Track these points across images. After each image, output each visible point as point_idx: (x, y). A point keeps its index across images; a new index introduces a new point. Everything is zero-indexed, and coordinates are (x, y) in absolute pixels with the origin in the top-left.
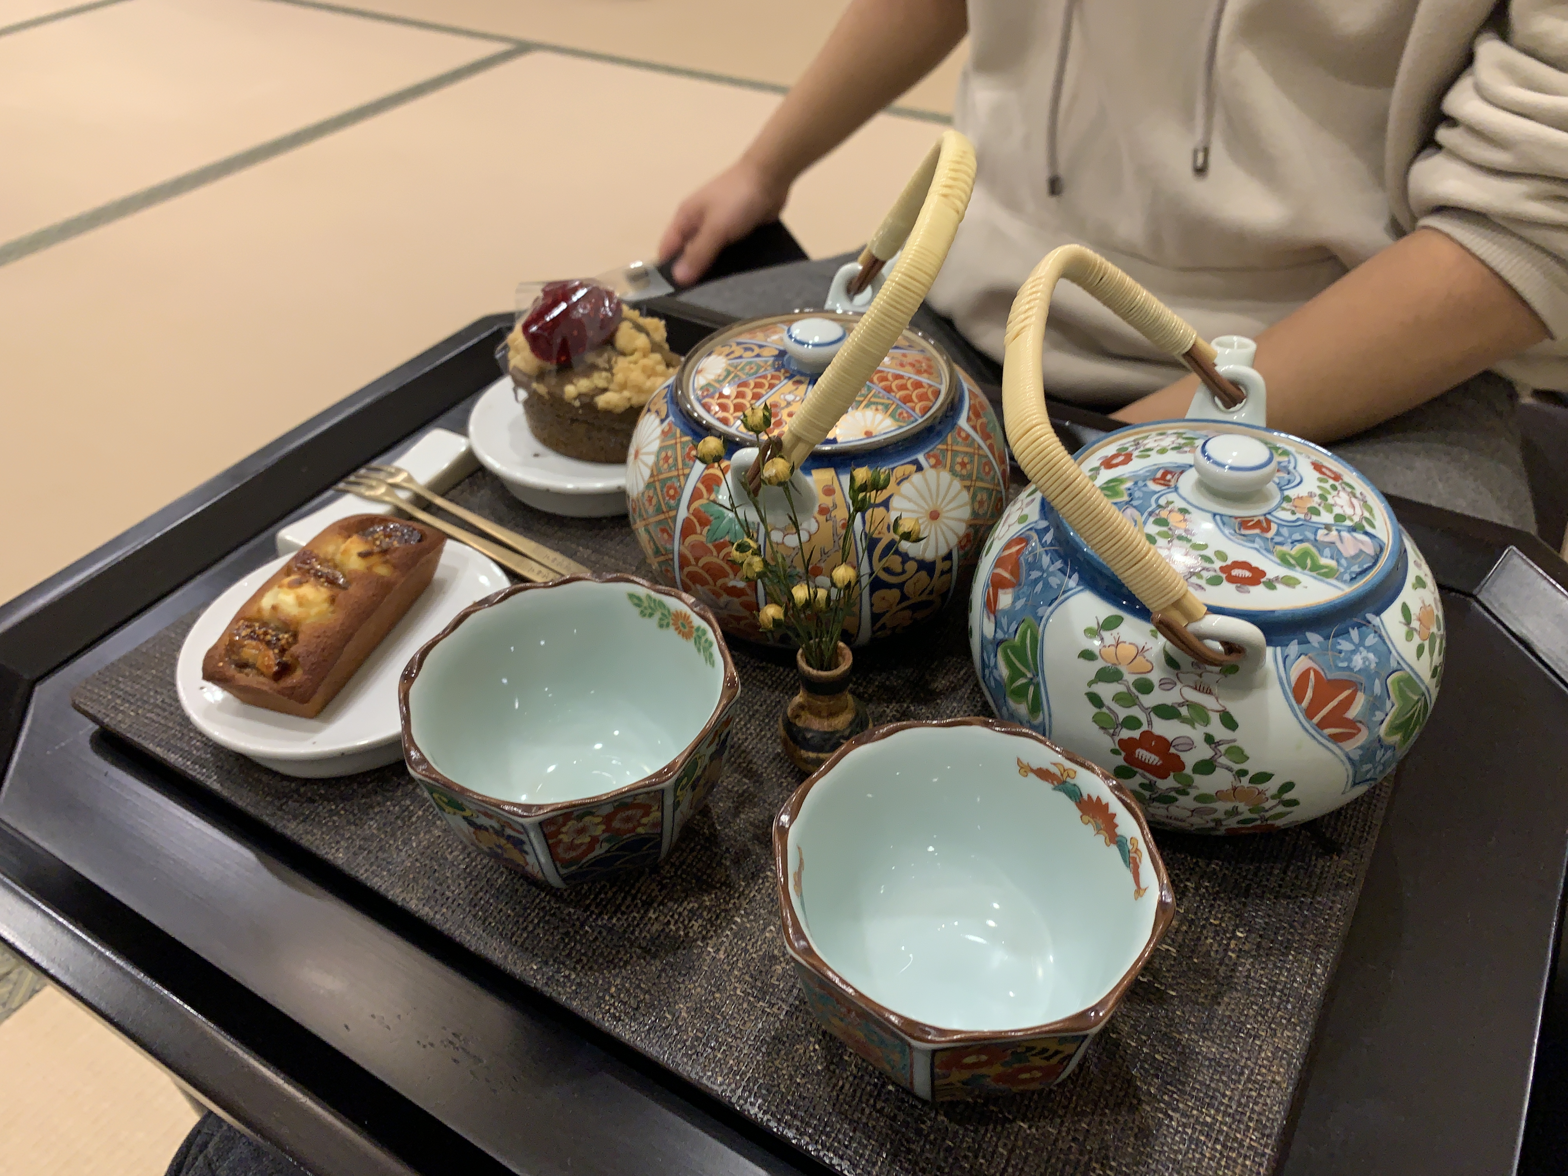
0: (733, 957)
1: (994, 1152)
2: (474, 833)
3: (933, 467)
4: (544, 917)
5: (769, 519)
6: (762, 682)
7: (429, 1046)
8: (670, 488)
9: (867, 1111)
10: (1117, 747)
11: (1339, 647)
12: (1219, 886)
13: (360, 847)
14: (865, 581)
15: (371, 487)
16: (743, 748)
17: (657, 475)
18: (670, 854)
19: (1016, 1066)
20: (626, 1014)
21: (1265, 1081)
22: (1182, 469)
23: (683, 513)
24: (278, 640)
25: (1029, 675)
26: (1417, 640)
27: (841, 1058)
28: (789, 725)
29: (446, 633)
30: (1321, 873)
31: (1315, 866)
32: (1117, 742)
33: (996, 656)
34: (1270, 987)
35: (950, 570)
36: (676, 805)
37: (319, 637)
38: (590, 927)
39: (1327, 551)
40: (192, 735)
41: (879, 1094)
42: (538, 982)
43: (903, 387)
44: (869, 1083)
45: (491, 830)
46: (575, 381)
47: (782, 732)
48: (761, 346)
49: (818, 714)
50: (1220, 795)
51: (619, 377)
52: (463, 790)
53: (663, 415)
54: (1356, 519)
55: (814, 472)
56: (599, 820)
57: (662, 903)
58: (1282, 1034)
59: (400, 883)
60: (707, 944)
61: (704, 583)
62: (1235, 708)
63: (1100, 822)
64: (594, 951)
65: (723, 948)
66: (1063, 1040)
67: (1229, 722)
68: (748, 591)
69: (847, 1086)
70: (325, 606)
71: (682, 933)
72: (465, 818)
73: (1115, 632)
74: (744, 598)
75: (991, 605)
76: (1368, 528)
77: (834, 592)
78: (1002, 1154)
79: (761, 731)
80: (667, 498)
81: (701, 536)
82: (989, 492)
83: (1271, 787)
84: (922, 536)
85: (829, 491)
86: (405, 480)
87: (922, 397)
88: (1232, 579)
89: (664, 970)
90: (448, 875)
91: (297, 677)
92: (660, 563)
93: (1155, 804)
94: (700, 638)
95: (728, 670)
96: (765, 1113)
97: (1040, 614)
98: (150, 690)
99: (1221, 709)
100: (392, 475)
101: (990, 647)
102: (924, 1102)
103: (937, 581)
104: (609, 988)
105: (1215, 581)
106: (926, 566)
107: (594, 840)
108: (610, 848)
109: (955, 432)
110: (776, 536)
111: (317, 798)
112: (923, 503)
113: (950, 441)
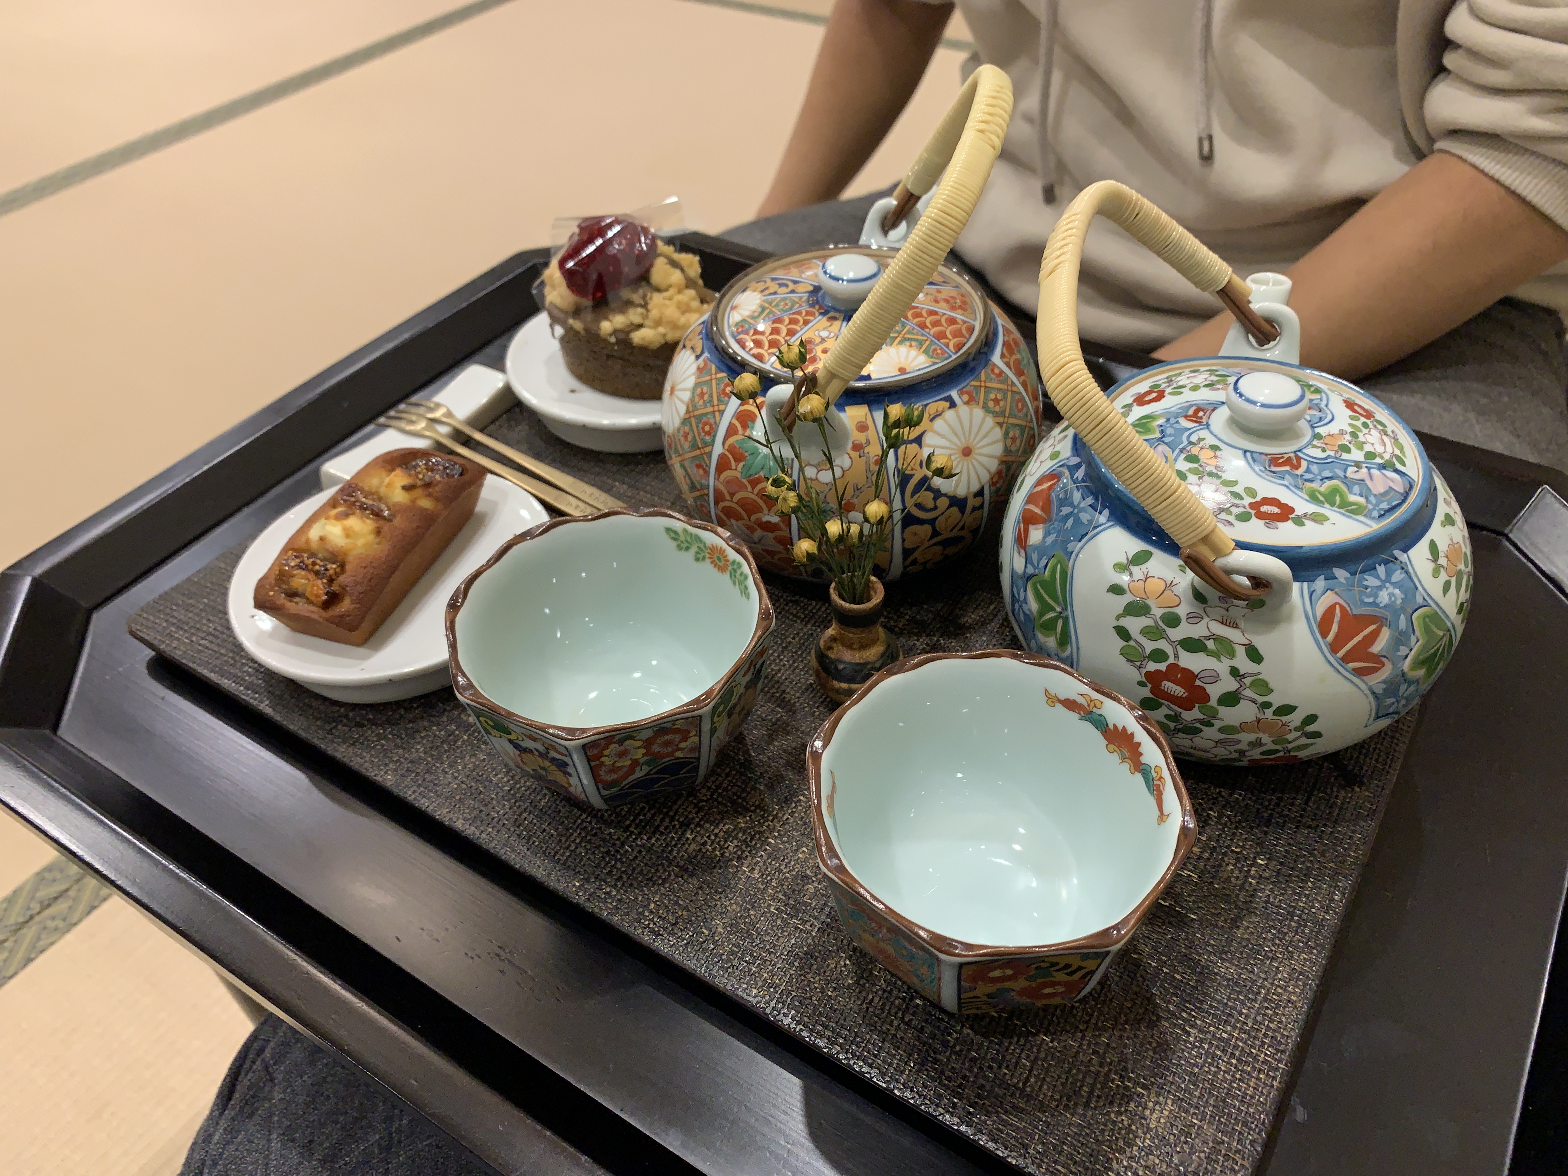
0: (767, 876)
1: (1017, 1063)
2: (519, 755)
3: (967, 403)
4: (586, 836)
5: (804, 455)
6: (795, 616)
7: (476, 958)
8: (706, 424)
9: (896, 1023)
10: (1144, 679)
11: (1365, 583)
12: (1242, 814)
13: (408, 770)
14: (898, 514)
15: (412, 422)
16: (776, 678)
17: (693, 411)
18: (706, 779)
19: (1039, 981)
20: (665, 929)
21: (1280, 1001)
22: (1214, 406)
23: (718, 449)
24: (327, 570)
25: (1058, 609)
26: (1443, 577)
27: (871, 973)
28: (822, 657)
29: (491, 563)
30: (1342, 804)
31: (1337, 797)
32: (1143, 675)
33: (1025, 591)
34: (1288, 912)
35: (981, 507)
36: (713, 731)
37: (365, 568)
38: (630, 846)
39: (1356, 489)
40: (245, 661)
41: (907, 1008)
42: (580, 898)
43: (936, 324)
44: (897, 998)
45: (536, 753)
46: (611, 317)
47: (814, 663)
48: (795, 282)
49: (850, 647)
50: (1243, 727)
51: (654, 313)
52: (510, 714)
53: (699, 351)
54: (1387, 456)
55: (847, 408)
56: (640, 743)
57: (698, 825)
58: (1299, 957)
59: (447, 804)
60: (742, 864)
61: (739, 518)
62: (1261, 642)
63: (1125, 751)
64: (634, 869)
65: (758, 868)
66: (1085, 957)
67: (1254, 655)
68: (782, 526)
69: (877, 999)
70: (371, 537)
71: (718, 853)
72: (510, 741)
73: (1144, 567)
74: (778, 533)
75: (1021, 540)
76: (1399, 466)
77: (867, 527)
78: (1024, 1065)
79: (794, 662)
80: (703, 434)
81: (736, 471)
82: (1022, 428)
83: (1295, 719)
84: (954, 472)
85: (862, 428)
86: (444, 415)
87: (957, 334)
88: (1260, 516)
89: (701, 888)
90: (493, 796)
91: (346, 605)
92: (695, 499)
93: (1180, 735)
94: (735, 571)
95: (763, 603)
96: (798, 1023)
97: (1070, 550)
98: (202, 618)
99: (1247, 642)
100: (431, 410)
101: (1020, 583)
102: (951, 1015)
103: (969, 518)
104: (649, 904)
105: (1244, 518)
106: (958, 503)
107: (635, 763)
108: (651, 770)
109: (988, 369)
110: (810, 472)
111: (366, 722)
112: (955, 440)
113: (983, 378)
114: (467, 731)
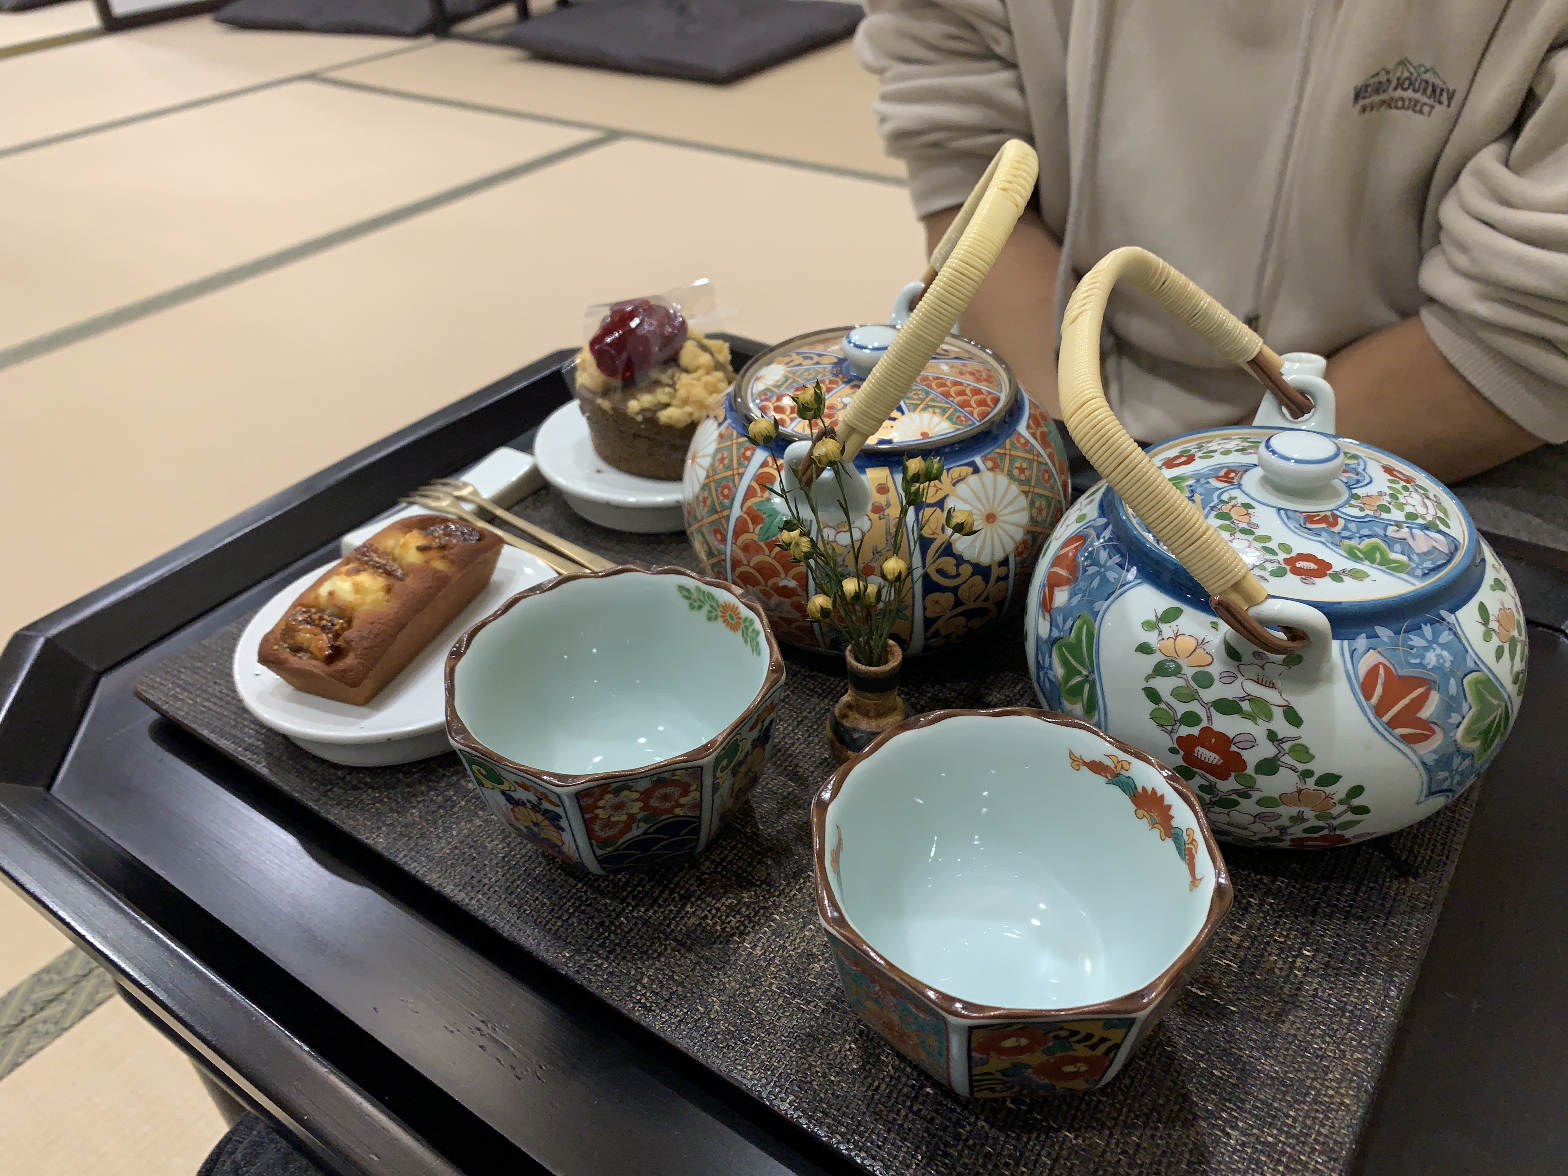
0: (771, 953)
1: (1036, 1161)
2: (512, 810)
3: (991, 469)
4: (580, 906)
5: (822, 514)
6: (812, 690)
7: (456, 1032)
8: (725, 488)
9: (903, 1113)
10: (1176, 746)
11: (1411, 643)
12: (1285, 902)
13: (401, 834)
14: (918, 573)
15: (437, 499)
16: (789, 752)
17: (713, 476)
18: (708, 848)
20: (658, 1005)
21: (1332, 1104)
22: (1247, 468)
23: (736, 512)
24: (333, 625)
25: (1085, 673)
26: (1495, 641)
27: (878, 1057)
28: (837, 727)
29: (496, 616)
30: (1396, 894)
31: (1389, 888)
32: (1175, 739)
33: (1050, 656)
34: (1339, 1008)
35: (1006, 577)
36: (716, 788)
37: (372, 623)
38: (627, 918)
39: (1397, 547)
40: (245, 723)
41: (916, 1096)
42: (569, 970)
43: (961, 393)
44: (906, 1085)
45: (528, 805)
46: (638, 396)
47: (828, 732)
48: (820, 355)
49: (866, 714)
50: (1284, 799)
51: (682, 393)
52: (503, 760)
53: (721, 419)
54: (1429, 518)
55: (868, 470)
56: (637, 795)
57: (699, 898)
58: (1352, 1056)
59: (438, 869)
60: (744, 939)
61: (755, 583)
62: (1301, 704)
63: (1154, 815)
64: (629, 941)
65: (760, 944)
66: (1110, 1024)
67: (1293, 717)
68: (799, 590)
69: (883, 1086)
70: (381, 594)
71: (719, 928)
72: (503, 793)
73: (1173, 624)
74: (794, 598)
75: (1046, 605)
76: (1442, 527)
77: (884, 586)
78: (1045, 1163)
80: (721, 498)
81: (754, 534)
82: (1049, 500)
83: (1339, 790)
84: (974, 529)
85: (882, 489)
86: (471, 494)
87: (982, 403)
88: (1296, 571)
89: (698, 963)
90: (486, 862)
91: (350, 660)
93: (1216, 809)
94: (747, 628)
95: (774, 657)
96: (796, 1109)
97: (1096, 610)
98: (209, 680)
99: (1284, 703)
100: (458, 488)
101: (1045, 648)
102: (965, 1104)
103: (993, 588)
104: (642, 978)
105: (1279, 573)
106: (981, 570)
107: (632, 818)
108: (647, 830)
109: (1014, 438)
110: (829, 533)
111: (362, 786)
112: (979, 506)
113: (1008, 446)
114: (465, 797)
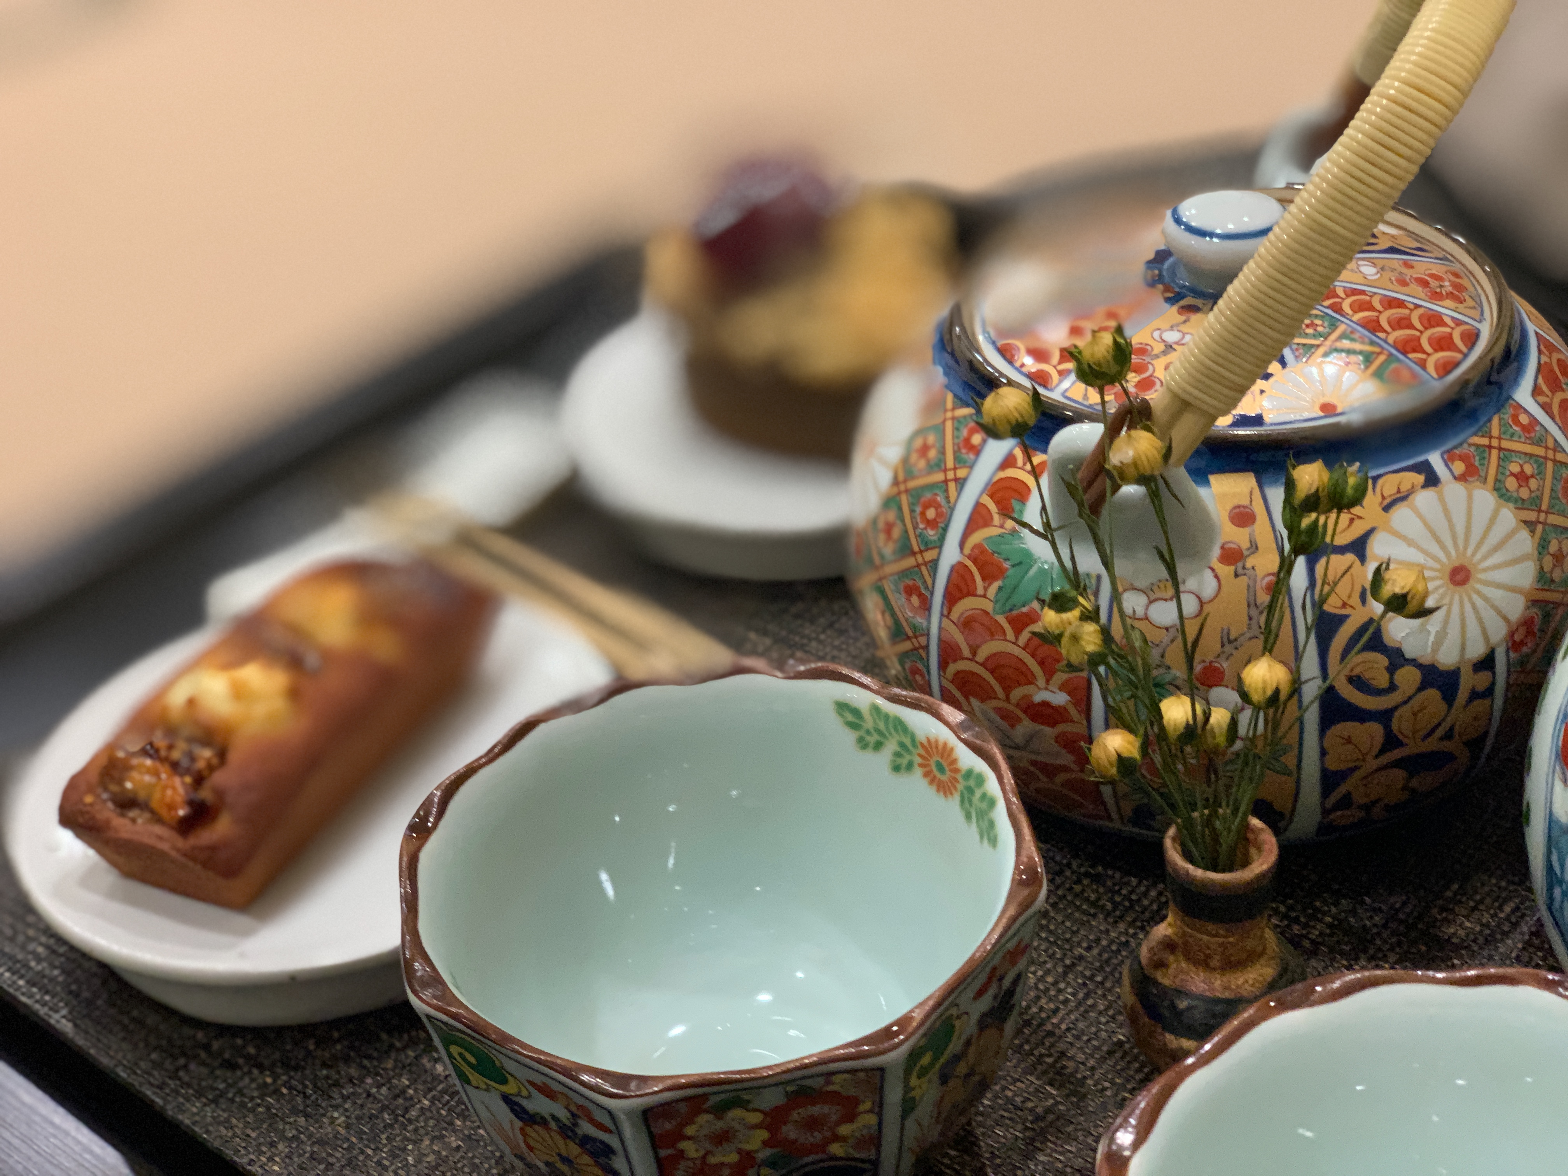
2: (521, 1129)
3: (1461, 478)
5: (1121, 566)
6: (1094, 904)
8: (926, 506)
14: (1311, 690)
16: (1049, 1027)
17: (905, 481)
23: (951, 554)
24: (193, 759)
28: (1144, 983)
29: (492, 756)
35: (1489, 691)
36: (908, 1106)
37: (265, 760)
40: (31, 932)
43: (1400, 323)
45: (553, 1125)
47: (1126, 992)
49: (1203, 962)
52: (505, 1039)
55: (1212, 478)
56: (755, 1118)
61: (986, 695)
68: (1073, 711)
70: (280, 704)
72: (505, 1097)
74: (1062, 728)
77: (1245, 718)
79: (1087, 996)
80: (922, 526)
81: (986, 599)
85: (1242, 517)
87: (1441, 343)
91: (222, 828)
92: (903, 657)
94: (970, 791)
95: (1024, 853)
103: (1462, 714)
106: (1440, 680)
107: (748, 1158)
109: (1507, 414)
110: (1133, 602)
111: (241, 1061)
112: (1435, 549)
113: (1495, 432)
114: (430, 1090)
